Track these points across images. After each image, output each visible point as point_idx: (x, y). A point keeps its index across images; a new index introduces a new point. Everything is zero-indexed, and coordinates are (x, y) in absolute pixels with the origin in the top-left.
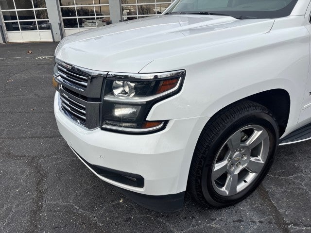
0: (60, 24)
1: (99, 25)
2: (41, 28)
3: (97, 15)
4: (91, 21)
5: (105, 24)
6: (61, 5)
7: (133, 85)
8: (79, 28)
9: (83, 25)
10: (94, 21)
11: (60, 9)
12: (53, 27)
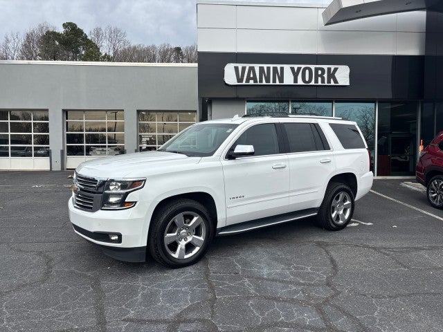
0: (62, 152)
1: (110, 154)
2: (36, 155)
3: (109, 143)
4: (101, 149)
5: (118, 152)
6: (67, 131)
7: (120, 184)
8: (85, 156)
9: (90, 153)
10: (105, 149)
11: (65, 136)
12: (53, 154)
